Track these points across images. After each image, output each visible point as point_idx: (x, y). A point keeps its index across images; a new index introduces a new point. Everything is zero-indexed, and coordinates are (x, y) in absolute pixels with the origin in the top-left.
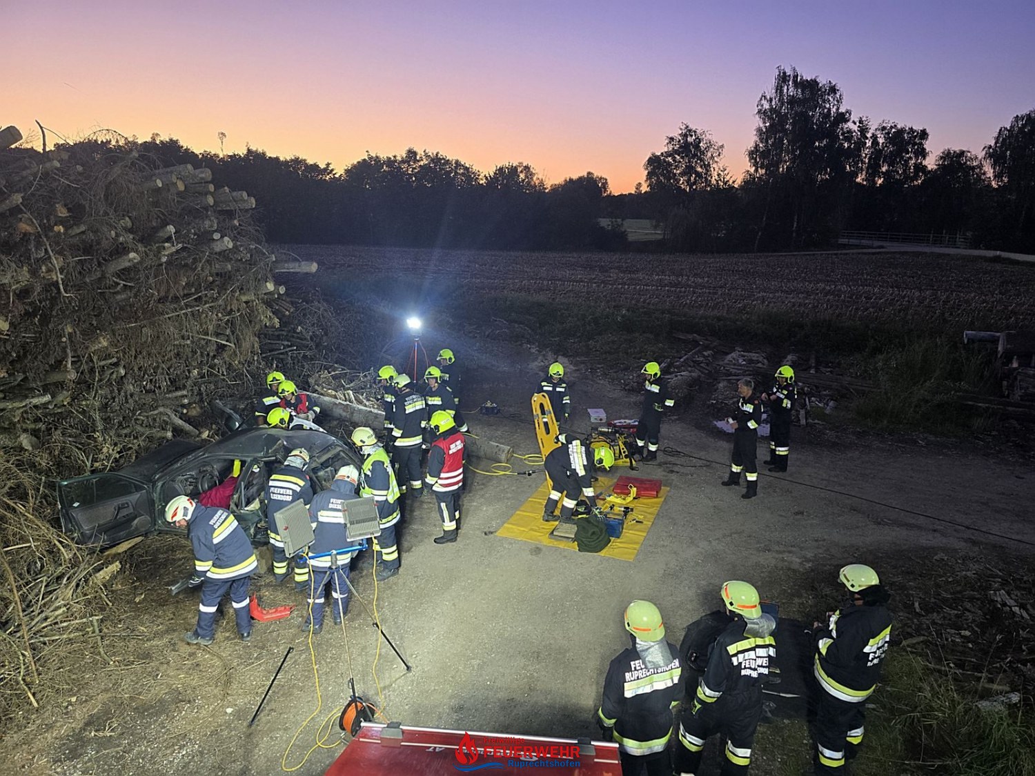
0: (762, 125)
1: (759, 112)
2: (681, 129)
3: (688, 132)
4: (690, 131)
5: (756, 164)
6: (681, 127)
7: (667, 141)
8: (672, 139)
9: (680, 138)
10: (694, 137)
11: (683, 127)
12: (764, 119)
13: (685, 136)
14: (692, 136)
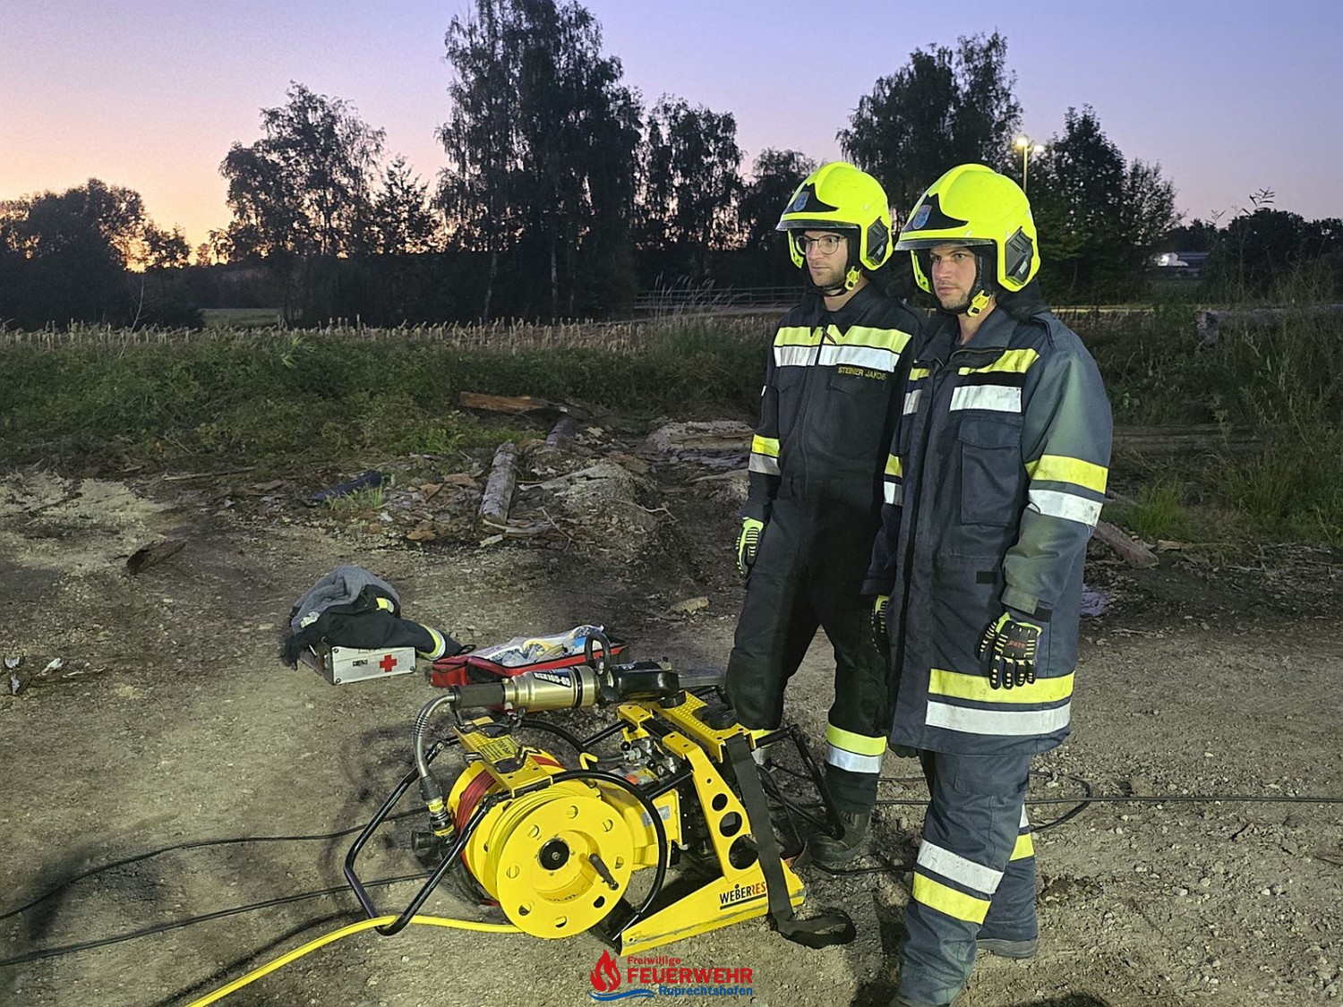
0: (460, 81)
1: (452, 53)
2: (291, 95)
3: (307, 102)
4: (311, 98)
5: (459, 157)
6: (292, 91)
7: (264, 119)
8: (274, 115)
9: (292, 115)
10: (320, 113)
11: (295, 92)
12: (463, 69)
13: (302, 109)
14: (315, 109)
